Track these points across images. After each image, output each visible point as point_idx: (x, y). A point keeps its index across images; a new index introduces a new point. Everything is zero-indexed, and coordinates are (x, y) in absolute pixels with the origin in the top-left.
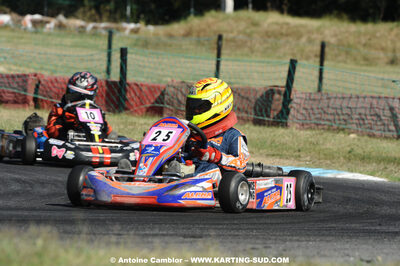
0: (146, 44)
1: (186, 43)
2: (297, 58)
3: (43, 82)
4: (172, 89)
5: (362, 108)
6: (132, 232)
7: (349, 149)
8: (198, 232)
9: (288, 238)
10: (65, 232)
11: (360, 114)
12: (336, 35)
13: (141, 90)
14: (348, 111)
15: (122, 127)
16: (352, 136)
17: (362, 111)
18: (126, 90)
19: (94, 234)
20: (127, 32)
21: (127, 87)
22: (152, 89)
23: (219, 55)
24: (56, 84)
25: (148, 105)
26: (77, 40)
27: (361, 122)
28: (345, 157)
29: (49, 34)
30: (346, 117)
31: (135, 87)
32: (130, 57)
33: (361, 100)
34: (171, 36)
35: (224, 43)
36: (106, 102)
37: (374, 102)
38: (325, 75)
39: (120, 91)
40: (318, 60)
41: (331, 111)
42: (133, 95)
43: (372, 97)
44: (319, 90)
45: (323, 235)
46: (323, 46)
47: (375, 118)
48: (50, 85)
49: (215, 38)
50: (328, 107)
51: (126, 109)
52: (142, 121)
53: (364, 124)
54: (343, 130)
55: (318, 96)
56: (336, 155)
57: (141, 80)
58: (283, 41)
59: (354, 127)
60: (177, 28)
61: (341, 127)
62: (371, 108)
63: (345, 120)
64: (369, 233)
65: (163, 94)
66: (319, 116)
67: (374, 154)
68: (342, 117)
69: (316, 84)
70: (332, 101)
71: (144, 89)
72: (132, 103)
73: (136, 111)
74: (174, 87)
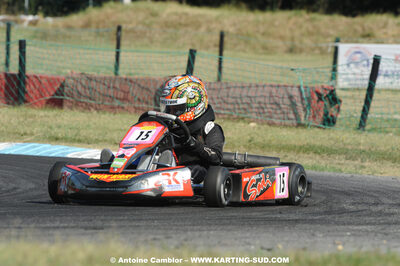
0: (44, 36)
1: (85, 34)
2: (197, 48)
4: (71, 80)
5: (261, 96)
6: (33, 225)
7: (249, 138)
8: (99, 223)
9: (189, 228)
11: (259, 103)
12: (234, 25)
13: (40, 82)
14: (248, 100)
15: (22, 119)
16: (252, 124)
17: (262, 100)
18: (25, 83)
20: (26, 24)
21: (27, 79)
22: (51, 81)
23: (118, 46)
25: (48, 97)
27: (261, 111)
28: (245, 146)
30: (246, 106)
31: (34, 80)
32: (28, 49)
33: (260, 89)
34: (69, 27)
35: (123, 34)
36: (6, 95)
37: (274, 90)
38: (224, 65)
39: (19, 84)
40: (217, 49)
41: (231, 100)
42: (32, 86)
43: (272, 86)
44: (219, 79)
45: (224, 224)
46: (222, 36)
47: (274, 106)
49: (115, 29)
50: (228, 96)
51: (26, 102)
52: (42, 113)
53: (264, 113)
54: (243, 118)
55: (218, 86)
56: (236, 144)
57: (40, 72)
58: (182, 31)
59: (254, 116)
60: (76, 19)
61: (241, 116)
62: (271, 96)
63: (245, 109)
64: (269, 221)
65: (62, 86)
66: (219, 105)
67: (274, 142)
68: (241, 106)
69: (215, 74)
70: (232, 90)
71: (44, 81)
72: (31, 95)
73: (35, 104)
74: (74, 79)
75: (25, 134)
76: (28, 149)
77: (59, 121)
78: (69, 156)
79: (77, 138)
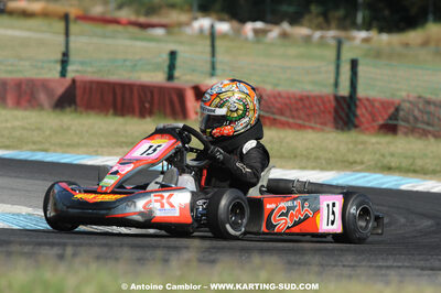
0: (378, 54)
3: (265, 97)
4: (408, 105)
6: (364, 263)
8: (437, 264)
10: (290, 263)
13: (373, 106)
15: (351, 146)
18: (356, 106)
19: (322, 265)
20: (357, 42)
21: (358, 103)
22: (385, 104)
24: (279, 100)
25: (381, 122)
26: (303, 50)
29: (272, 44)
31: (366, 103)
32: (361, 69)
34: (407, 45)
36: (335, 119)
39: (349, 107)
42: (364, 111)
48: (273, 100)
51: (356, 127)
52: (374, 140)
57: (372, 94)
60: (414, 36)
65: (397, 110)
71: (377, 104)
72: (363, 120)
73: (367, 129)
74: (410, 102)
75: (355, 162)
76: (357, 179)
77: (392, 148)
78: (403, 187)
79: (412, 168)
